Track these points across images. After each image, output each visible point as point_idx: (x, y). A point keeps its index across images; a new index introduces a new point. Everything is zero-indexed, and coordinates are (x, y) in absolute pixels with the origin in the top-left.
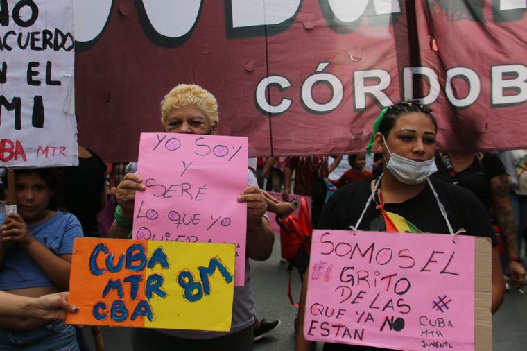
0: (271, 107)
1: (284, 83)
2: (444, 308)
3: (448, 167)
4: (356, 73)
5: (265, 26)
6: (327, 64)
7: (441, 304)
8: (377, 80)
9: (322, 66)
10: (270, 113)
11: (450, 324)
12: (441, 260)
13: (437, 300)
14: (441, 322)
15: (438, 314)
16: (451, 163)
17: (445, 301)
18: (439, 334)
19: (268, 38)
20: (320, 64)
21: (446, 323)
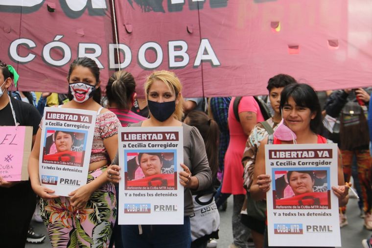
0: (19, 57)
1: (31, 44)
2: (9, 160)
3: (136, 107)
4: (80, 44)
5: (21, 7)
6: (62, 36)
7: (8, 159)
8: (93, 51)
9: (58, 37)
10: (18, 62)
11: (12, 167)
12: (10, 138)
13: (7, 157)
14: (8, 167)
15: (7, 163)
16: (138, 104)
17: (10, 157)
18: (7, 172)
19: (22, 14)
20: (57, 36)
21: (10, 166)
